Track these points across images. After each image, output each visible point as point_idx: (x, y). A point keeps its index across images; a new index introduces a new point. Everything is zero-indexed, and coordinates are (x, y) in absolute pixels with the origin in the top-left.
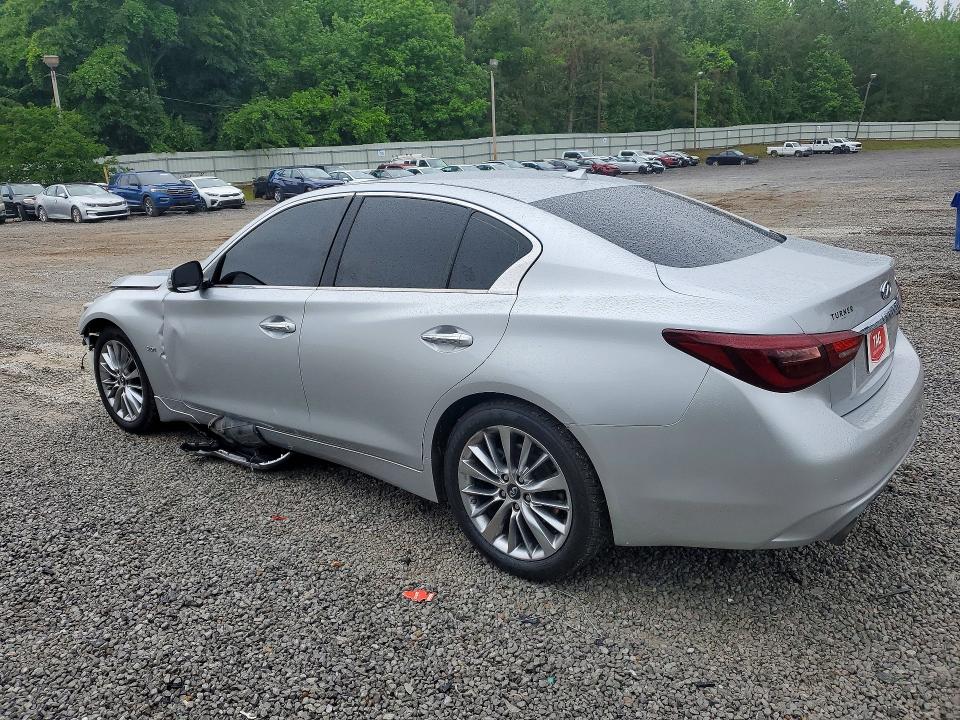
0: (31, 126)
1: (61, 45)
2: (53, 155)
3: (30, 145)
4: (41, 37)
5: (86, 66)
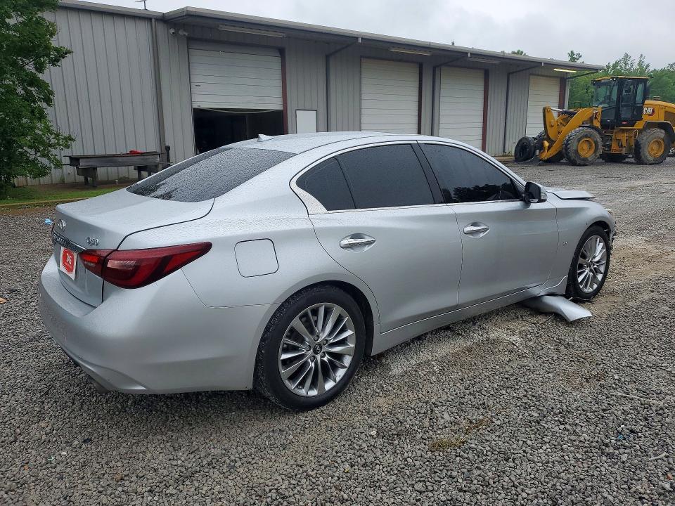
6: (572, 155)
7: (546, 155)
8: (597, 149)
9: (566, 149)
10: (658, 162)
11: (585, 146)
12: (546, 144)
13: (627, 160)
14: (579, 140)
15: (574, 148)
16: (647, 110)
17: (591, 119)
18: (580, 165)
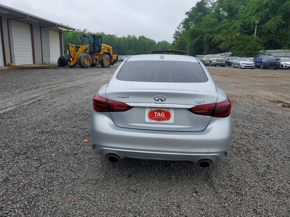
0: (244, 41)
1: (262, 17)
2: (247, 49)
3: (242, 46)
4: (257, 16)
5: (268, 23)
6: (82, 64)
7: (72, 64)
8: (90, 62)
9: (80, 61)
10: (108, 67)
11: (86, 61)
12: (71, 59)
13: (96, 66)
14: (84, 58)
15: (83, 61)
16: (102, 48)
17: (86, 50)
18: (85, 68)
